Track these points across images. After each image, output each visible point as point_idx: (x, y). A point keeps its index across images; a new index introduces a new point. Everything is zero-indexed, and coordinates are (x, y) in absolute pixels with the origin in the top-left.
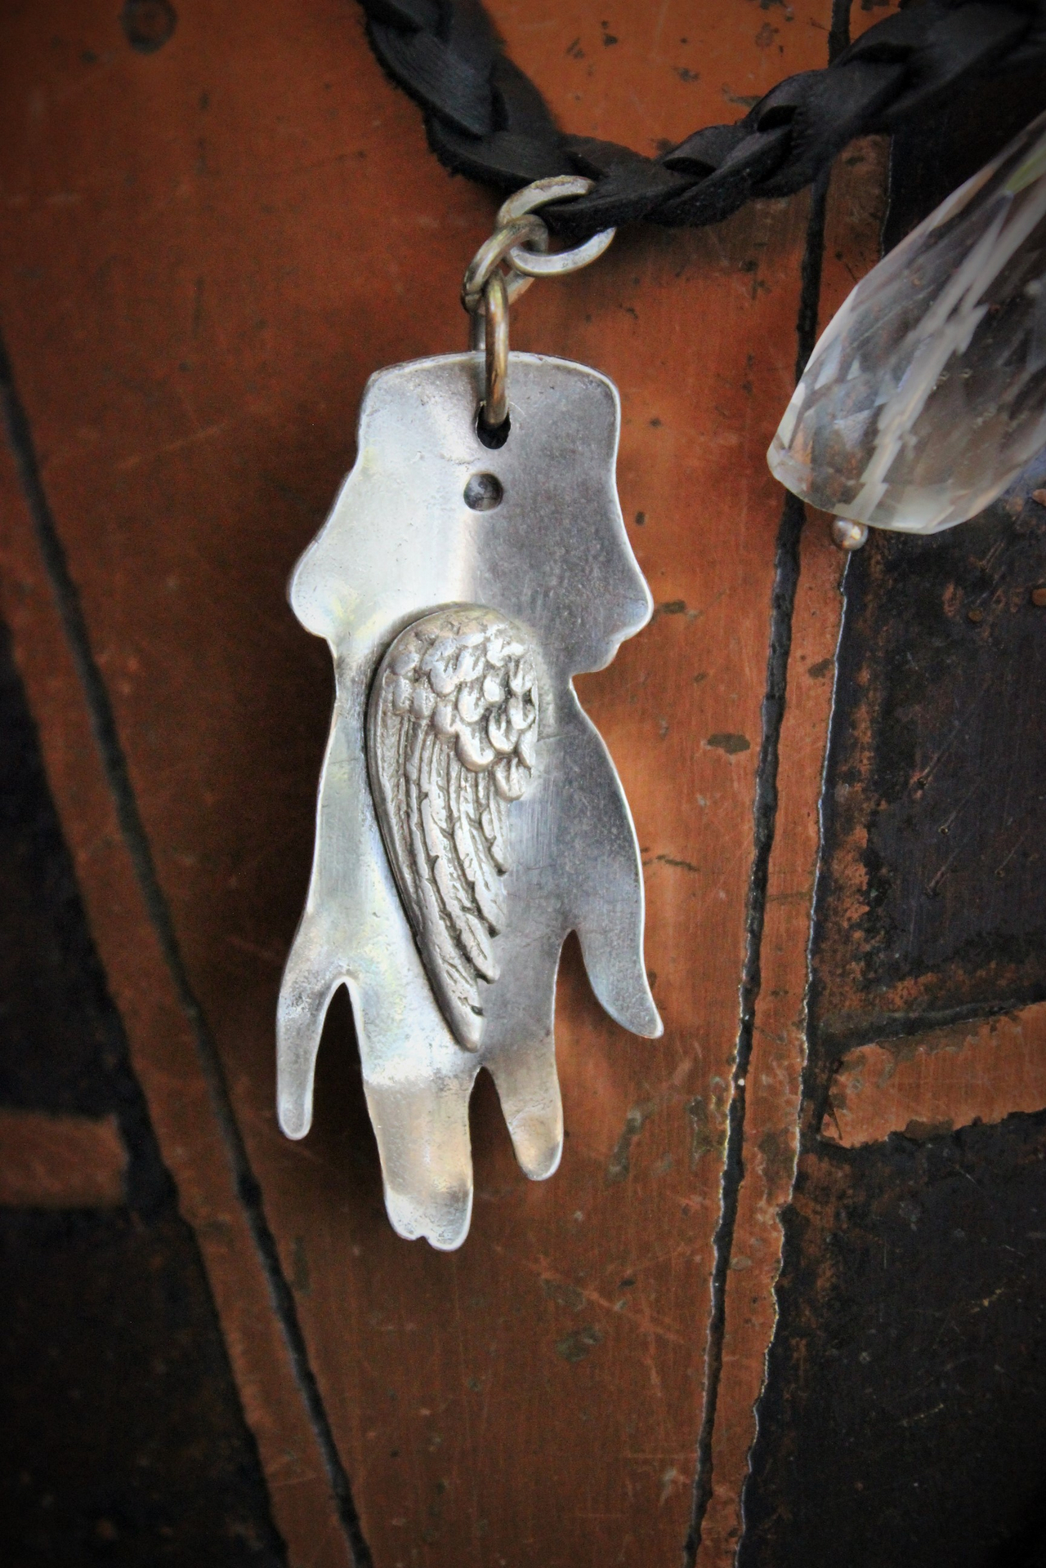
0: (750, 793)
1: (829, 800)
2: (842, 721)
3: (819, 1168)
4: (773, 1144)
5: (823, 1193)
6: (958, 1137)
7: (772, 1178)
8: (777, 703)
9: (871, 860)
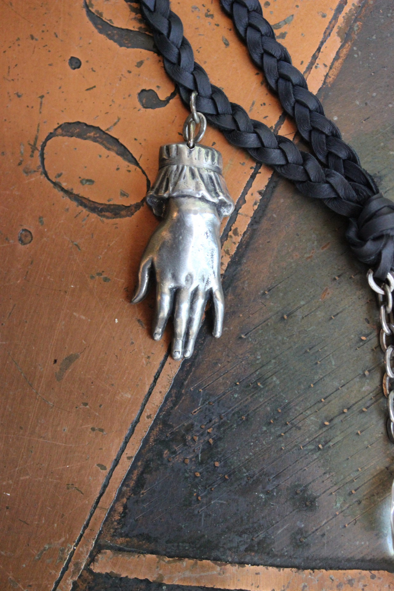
0: (102, 481)
1: (120, 490)
2: (130, 472)
3: (86, 574)
4: (77, 565)
5: (84, 581)
6: (121, 579)
7: (74, 573)
8: (117, 462)
9: (125, 507)
